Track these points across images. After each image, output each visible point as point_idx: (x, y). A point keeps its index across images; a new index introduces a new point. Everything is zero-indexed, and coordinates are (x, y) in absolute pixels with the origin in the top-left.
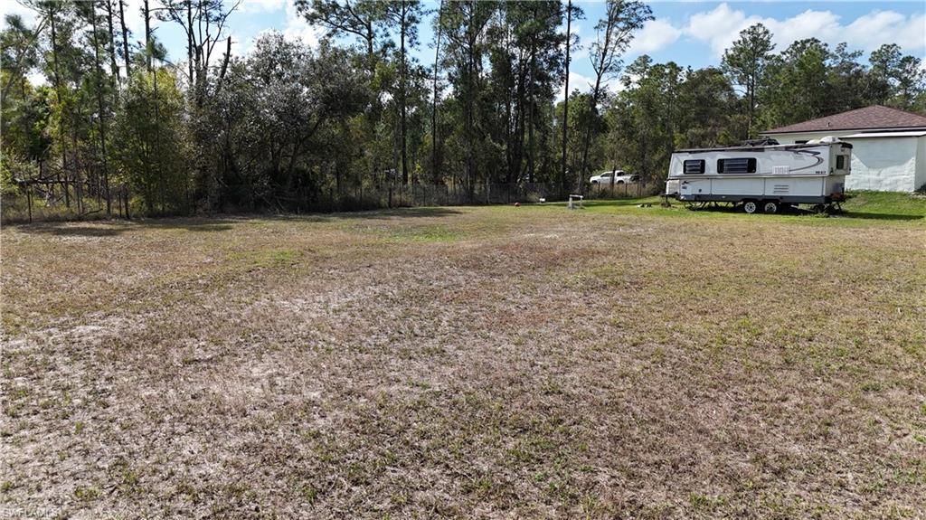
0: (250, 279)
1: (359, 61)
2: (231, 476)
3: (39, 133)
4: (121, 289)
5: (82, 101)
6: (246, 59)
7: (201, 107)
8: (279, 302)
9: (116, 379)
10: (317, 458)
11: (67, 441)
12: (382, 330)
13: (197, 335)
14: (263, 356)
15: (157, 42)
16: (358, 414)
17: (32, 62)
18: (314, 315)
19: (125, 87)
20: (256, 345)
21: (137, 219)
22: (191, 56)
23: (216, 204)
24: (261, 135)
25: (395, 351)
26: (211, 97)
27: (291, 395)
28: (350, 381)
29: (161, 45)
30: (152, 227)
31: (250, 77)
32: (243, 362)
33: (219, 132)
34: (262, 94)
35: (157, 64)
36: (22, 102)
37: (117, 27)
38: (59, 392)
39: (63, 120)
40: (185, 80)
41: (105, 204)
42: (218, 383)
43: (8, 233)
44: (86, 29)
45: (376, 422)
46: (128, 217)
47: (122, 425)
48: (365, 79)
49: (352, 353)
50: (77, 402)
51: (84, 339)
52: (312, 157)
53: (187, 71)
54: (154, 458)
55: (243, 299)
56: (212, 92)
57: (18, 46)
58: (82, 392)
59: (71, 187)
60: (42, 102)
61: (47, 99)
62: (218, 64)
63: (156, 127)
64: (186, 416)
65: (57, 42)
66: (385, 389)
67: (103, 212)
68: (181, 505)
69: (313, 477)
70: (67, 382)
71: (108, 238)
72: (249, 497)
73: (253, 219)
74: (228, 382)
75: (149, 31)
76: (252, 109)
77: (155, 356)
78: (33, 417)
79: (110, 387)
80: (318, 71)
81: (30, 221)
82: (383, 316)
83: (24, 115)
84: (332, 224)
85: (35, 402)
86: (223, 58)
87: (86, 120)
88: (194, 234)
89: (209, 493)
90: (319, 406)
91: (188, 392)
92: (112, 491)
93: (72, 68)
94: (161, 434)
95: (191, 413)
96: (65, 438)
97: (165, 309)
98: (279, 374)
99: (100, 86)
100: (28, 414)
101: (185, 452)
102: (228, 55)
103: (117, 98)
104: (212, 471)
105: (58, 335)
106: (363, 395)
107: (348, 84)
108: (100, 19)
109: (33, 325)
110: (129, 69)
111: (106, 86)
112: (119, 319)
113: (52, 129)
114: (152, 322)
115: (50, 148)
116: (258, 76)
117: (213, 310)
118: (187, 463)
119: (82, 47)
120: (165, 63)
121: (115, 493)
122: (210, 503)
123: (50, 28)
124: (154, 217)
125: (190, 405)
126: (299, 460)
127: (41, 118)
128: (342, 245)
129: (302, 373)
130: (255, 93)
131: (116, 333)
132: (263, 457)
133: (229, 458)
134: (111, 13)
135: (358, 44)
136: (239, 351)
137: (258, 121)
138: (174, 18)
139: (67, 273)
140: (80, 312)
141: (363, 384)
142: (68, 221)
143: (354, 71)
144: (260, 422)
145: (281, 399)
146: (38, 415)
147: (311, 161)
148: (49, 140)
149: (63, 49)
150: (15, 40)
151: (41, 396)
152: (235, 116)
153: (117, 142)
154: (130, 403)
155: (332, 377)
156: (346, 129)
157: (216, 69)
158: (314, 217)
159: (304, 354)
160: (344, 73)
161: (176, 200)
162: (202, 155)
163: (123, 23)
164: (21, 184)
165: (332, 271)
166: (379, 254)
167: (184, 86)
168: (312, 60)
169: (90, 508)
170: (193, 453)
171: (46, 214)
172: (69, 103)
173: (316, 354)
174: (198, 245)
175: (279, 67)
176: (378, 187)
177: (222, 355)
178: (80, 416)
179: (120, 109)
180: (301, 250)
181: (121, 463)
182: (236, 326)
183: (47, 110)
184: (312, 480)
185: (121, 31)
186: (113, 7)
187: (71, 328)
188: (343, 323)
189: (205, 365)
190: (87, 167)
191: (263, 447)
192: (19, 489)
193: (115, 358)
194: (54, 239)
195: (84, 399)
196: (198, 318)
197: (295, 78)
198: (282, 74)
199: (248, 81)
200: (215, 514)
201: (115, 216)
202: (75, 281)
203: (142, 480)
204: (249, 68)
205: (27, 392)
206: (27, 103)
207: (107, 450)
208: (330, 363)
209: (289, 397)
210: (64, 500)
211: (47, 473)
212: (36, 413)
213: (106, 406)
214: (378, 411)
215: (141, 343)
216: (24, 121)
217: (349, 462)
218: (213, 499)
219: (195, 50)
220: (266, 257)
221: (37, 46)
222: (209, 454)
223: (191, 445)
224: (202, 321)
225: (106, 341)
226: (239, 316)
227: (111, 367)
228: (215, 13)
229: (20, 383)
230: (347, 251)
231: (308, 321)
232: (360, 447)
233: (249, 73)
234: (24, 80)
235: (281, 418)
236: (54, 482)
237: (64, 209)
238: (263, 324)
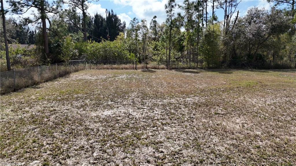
0: (238, 90)
1: (287, 13)
2: (227, 152)
3: (182, 45)
4: (198, 89)
5: (193, 35)
6: (243, 17)
7: (227, 34)
8: (247, 99)
9: (196, 115)
10: (258, 155)
11: (182, 129)
12: (288, 115)
13: (220, 106)
14: (241, 116)
15: (215, 16)
16: (276, 144)
17: (182, 25)
18: (260, 105)
19: (205, 30)
20: (238, 112)
21: (204, 69)
22: (225, 18)
23: (228, 65)
24: (246, 42)
25: (293, 124)
26: (230, 31)
27: (250, 131)
28: (273, 131)
29: (216, 16)
30: (208, 72)
31: (244, 23)
32: (233, 117)
33: (232, 42)
34: (247, 29)
35: (215, 22)
36: (179, 36)
37: (205, 12)
38: (181, 115)
39: (188, 41)
40: (222, 26)
41: (196, 64)
42: (225, 122)
43: (173, 71)
44: (196, 14)
45: (283, 149)
46: (202, 68)
47: (197, 128)
48: (289, 20)
49: (275, 121)
50: (186, 119)
51: (188, 102)
52: (264, 49)
53: (223, 23)
54: (205, 140)
55: (235, 96)
56: (230, 29)
57: (179, 21)
58: (187, 117)
59: (188, 59)
60: (183, 36)
61: (185, 35)
62: (233, 20)
63: (213, 41)
64: (215, 130)
65: (189, 19)
66: (288, 137)
67: (196, 67)
68: (212, 157)
69: (256, 161)
70: (184, 113)
71: (196, 74)
72: (233, 161)
73: (240, 70)
74: (228, 122)
75: (213, 12)
76: (244, 34)
77: (207, 110)
78: (175, 121)
79: (194, 117)
80: (270, 19)
81: (178, 68)
82: (289, 110)
83: (179, 40)
84: (270, 73)
85: (176, 117)
86: (235, 18)
87: (194, 40)
88: (221, 74)
89: (221, 156)
90: (260, 137)
91: (216, 123)
92: (193, 147)
93: (192, 26)
94: (207, 134)
95: (216, 130)
96: (182, 128)
97: (210, 96)
98: (246, 123)
99: (198, 30)
100: (174, 120)
101: (214, 141)
102: (237, 17)
103: (203, 33)
104: (221, 149)
105: (182, 100)
106: (278, 137)
107: (281, 22)
108: (200, 11)
109: (176, 96)
110: (206, 25)
111: (200, 30)
112: (198, 98)
113: (185, 43)
114: (207, 100)
115: (184, 49)
116: (247, 22)
117: (225, 98)
118: (214, 144)
119: (195, 19)
120: (217, 22)
121: (194, 147)
122: (220, 159)
123: (187, 15)
124: (209, 68)
125: (216, 127)
126: (251, 154)
127: (182, 40)
128: (273, 81)
129: (254, 124)
130: (245, 28)
131: (196, 101)
132: (238, 150)
133: (227, 147)
134: (203, 9)
135: (288, 7)
136: (232, 113)
137: (245, 38)
138: (221, 7)
139: (185, 83)
140: (188, 94)
141: (278, 133)
142: (187, 69)
143: (285, 17)
144: (238, 138)
145: (246, 132)
146: (176, 121)
147: (263, 51)
148: (184, 46)
149: (190, 21)
150: (179, 19)
151: (177, 116)
152: (238, 36)
153: (201, 46)
154: (199, 122)
155: (266, 128)
156: (279, 39)
157: (232, 21)
158: (262, 70)
159: (255, 118)
160: (281, 18)
161: (216, 63)
162: (225, 50)
163: (206, 11)
164: (176, 58)
165: (268, 90)
166: (288, 86)
167: (222, 28)
168: (268, 15)
169: (187, 150)
170: (216, 142)
171: (182, 66)
172: (190, 36)
173: (260, 119)
174: (222, 78)
175: (255, 19)
176: (290, 60)
177: (227, 113)
178: (186, 123)
179: (203, 37)
180: (257, 82)
181: (196, 139)
182: (232, 105)
183: (184, 38)
184: (256, 162)
185: (206, 13)
186: (204, 7)
187: (185, 98)
188: (271, 110)
189: (221, 115)
190: (193, 54)
191: (239, 146)
192: (171, 139)
193: (196, 109)
194: (183, 74)
195: (187, 119)
196: (220, 100)
197: (260, 22)
198: (256, 21)
199: (243, 25)
200: (222, 163)
201: (199, 68)
202: (187, 86)
203: (201, 146)
204: (244, 20)
205: (174, 114)
206: (180, 36)
207: (192, 134)
208: (265, 123)
209: (249, 132)
210: (181, 145)
211: (177, 137)
212: (176, 120)
213: (193, 122)
214: (284, 145)
215: (203, 105)
216: (179, 41)
217: (271, 160)
218: (221, 158)
219: (227, 16)
220: (244, 83)
221: (184, 20)
222: (221, 144)
223: (216, 139)
224: (221, 101)
225: (194, 103)
226: (233, 102)
227: (195, 111)
228: (234, 4)
229: (173, 111)
230: (275, 84)
231: (258, 107)
232: (276, 156)
233: (244, 22)
234: (180, 30)
235: (245, 138)
236: (179, 140)
237: (186, 65)
238: (241, 105)
